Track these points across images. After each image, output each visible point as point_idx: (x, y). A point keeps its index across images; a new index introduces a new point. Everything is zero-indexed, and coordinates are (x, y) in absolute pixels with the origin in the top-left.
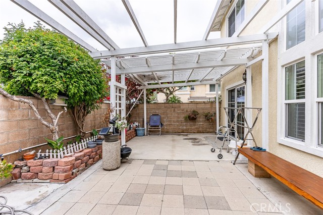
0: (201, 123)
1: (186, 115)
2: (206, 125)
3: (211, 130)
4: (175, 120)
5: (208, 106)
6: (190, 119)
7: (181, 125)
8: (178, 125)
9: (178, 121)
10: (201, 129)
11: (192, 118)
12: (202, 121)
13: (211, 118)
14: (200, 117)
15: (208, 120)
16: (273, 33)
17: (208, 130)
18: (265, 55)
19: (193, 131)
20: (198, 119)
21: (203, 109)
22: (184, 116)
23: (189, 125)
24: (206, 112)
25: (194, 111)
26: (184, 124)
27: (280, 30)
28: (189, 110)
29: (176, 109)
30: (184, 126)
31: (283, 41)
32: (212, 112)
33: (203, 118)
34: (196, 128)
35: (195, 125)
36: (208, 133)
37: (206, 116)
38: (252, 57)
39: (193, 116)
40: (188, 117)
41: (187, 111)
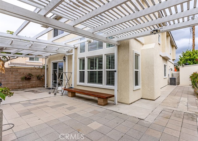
0: (34, 81)
1: (23, 76)
2: (38, 82)
3: (41, 85)
4: (13, 80)
5: (39, 71)
6: (25, 79)
7: (18, 84)
8: (15, 84)
9: (15, 81)
10: (33, 85)
11: (28, 78)
12: (35, 80)
13: (42, 78)
14: (33, 78)
15: (39, 79)
16: (76, 46)
17: (39, 85)
18: (73, 53)
19: (28, 87)
20: (32, 79)
21: (36, 72)
22: (20, 77)
23: (25, 83)
24: (38, 74)
25: (29, 74)
26: (21, 82)
27: (79, 46)
28: (25, 73)
29: (14, 73)
30: (20, 84)
31: (79, 50)
32: (42, 74)
33: (36, 78)
34: (30, 85)
35: (29, 83)
36: (39, 87)
37: (38, 77)
38: (68, 52)
39: (28, 77)
40: (24, 78)
41: (23, 74)
